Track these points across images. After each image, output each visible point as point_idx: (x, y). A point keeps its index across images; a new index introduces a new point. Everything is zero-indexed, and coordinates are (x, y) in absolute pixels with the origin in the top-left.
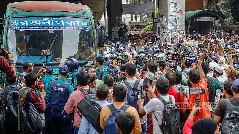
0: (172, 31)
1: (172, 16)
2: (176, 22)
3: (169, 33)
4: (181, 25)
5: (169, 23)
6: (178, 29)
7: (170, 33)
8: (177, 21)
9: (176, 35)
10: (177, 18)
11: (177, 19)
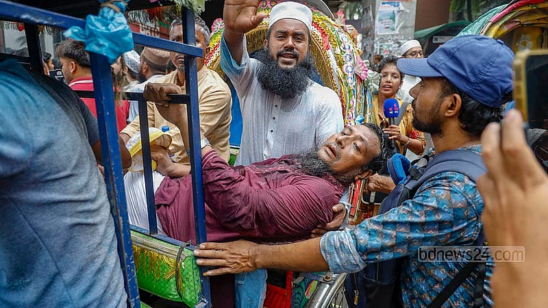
0: (383, 40)
1: (386, 5)
2: (393, 18)
3: (375, 45)
4: (404, 27)
5: (377, 22)
6: (397, 35)
7: (379, 44)
8: (397, 18)
9: (391, 49)
10: (396, 9)
11: (396, 12)
